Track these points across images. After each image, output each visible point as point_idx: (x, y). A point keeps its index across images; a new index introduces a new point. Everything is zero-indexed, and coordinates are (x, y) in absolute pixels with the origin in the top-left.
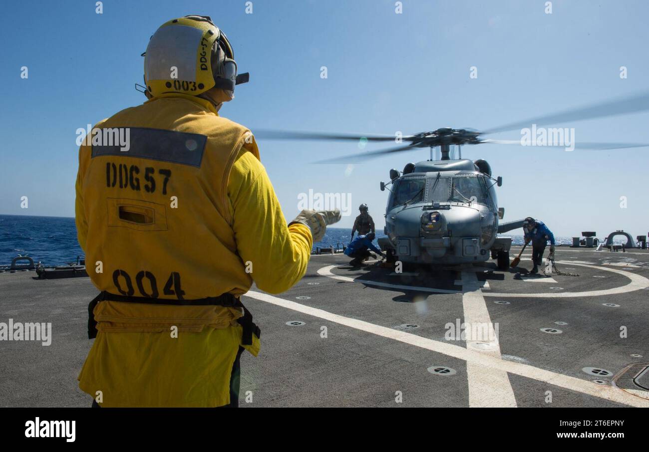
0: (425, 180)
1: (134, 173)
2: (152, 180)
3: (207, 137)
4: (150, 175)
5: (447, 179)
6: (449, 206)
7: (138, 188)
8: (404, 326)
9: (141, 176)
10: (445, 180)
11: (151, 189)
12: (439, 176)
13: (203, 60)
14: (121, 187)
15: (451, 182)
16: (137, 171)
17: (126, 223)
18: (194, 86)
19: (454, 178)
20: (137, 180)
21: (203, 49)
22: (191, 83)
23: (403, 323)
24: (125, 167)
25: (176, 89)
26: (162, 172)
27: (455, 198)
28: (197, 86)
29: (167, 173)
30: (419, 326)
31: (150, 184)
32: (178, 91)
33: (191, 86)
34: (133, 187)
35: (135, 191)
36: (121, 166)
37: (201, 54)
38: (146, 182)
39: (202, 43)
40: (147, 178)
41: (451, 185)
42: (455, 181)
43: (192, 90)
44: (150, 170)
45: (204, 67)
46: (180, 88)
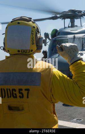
0: (68, 39)
1: (14, 92)
2: (22, 94)
3: (40, 73)
4: (21, 91)
5: (79, 38)
6: (82, 53)
7: (16, 97)
8: (75, 120)
9: (17, 92)
10: (78, 39)
11: (22, 97)
12: (74, 37)
13: (33, 40)
14: (8, 97)
15: (81, 40)
16: (15, 91)
17: (11, 112)
18: (29, 51)
19: (82, 38)
20: (16, 94)
21: (32, 35)
22: (28, 50)
23: (74, 118)
24: (9, 89)
25: (22, 52)
26: (26, 90)
27: (84, 49)
28: (30, 51)
29: (28, 90)
30: (82, 120)
31: (21, 95)
32: (23, 53)
33: (28, 51)
34: (14, 97)
35: (15, 98)
36: (7, 89)
37: (32, 38)
38: (20, 95)
39: (32, 33)
40: (20, 93)
41: (81, 42)
42: (83, 40)
43: (28, 52)
44: (20, 90)
45: (33, 43)
46: (23, 52)
